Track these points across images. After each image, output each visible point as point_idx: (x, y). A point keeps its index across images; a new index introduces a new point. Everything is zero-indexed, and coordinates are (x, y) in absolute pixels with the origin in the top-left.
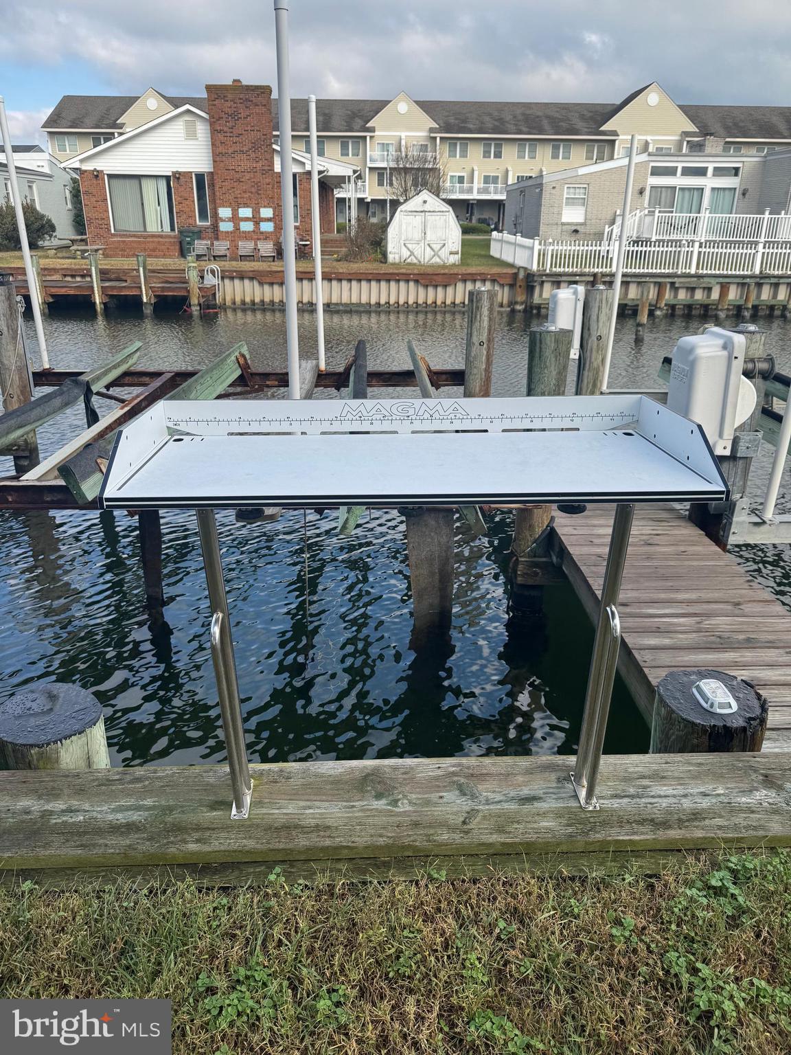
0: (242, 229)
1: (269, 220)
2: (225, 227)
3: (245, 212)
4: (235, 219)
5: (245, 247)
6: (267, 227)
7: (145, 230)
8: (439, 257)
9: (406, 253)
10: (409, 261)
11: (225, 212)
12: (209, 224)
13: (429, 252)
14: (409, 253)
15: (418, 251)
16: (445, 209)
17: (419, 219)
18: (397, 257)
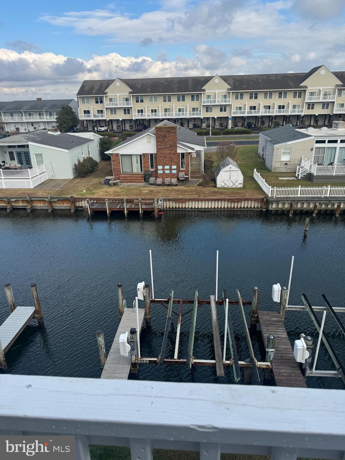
0: (166, 173)
1: (175, 169)
2: (160, 172)
3: (167, 167)
4: (163, 169)
5: (167, 180)
6: (174, 172)
7: (132, 172)
8: (235, 185)
9: (223, 184)
10: (224, 186)
11: (160, 167)
12: (154, 170)
13: (231, 184)
14: (224, 184)
15: (228, 184)
16: (237, 170)
17: (228, 173)
18: (220, 186)
